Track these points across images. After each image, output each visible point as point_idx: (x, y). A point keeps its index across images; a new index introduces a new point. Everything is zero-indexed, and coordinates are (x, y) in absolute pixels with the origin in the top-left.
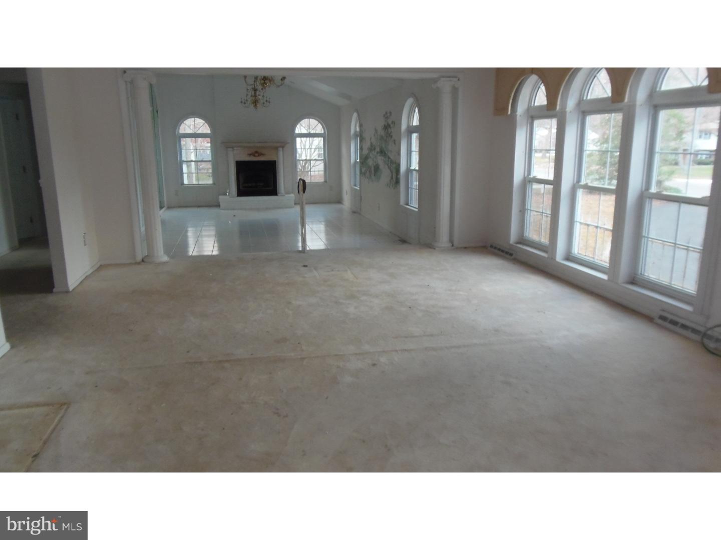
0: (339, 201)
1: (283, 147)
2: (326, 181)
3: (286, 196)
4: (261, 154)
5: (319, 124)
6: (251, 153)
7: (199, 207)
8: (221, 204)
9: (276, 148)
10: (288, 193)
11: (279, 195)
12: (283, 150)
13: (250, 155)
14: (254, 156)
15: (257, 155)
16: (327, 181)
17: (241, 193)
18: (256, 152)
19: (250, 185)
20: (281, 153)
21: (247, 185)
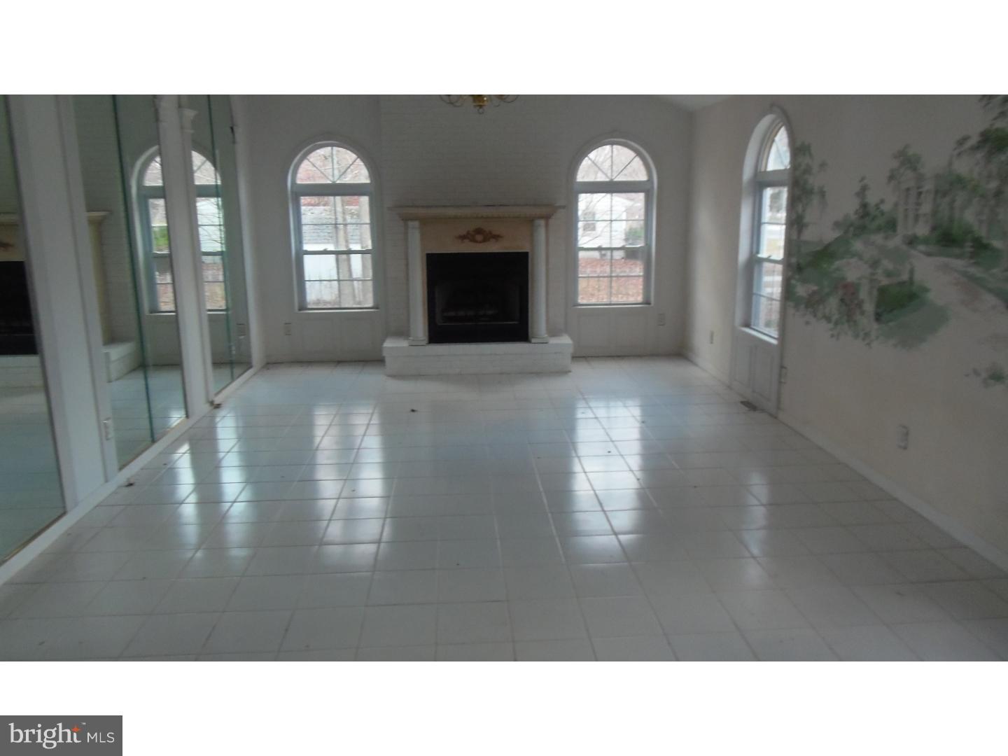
0: (680, 350)
1: (547, 218)
2: (647, 302)
3: (553, 341)
4: (489, 237)
5: (638, 159)
6: (464, 233)
7: (340, 363)
8: (388, 360)
9: (531, 221)
10: (554, 332)
11: (533, 341)
12: (547, 225)
13: (463, 238)
14: (474, 240)
15: (479, 237)
16: (652, 300)
17: (438, 335)
18: (479, 231)
19: (461, 313)
20: (541, 234)
21: (452, 314)
